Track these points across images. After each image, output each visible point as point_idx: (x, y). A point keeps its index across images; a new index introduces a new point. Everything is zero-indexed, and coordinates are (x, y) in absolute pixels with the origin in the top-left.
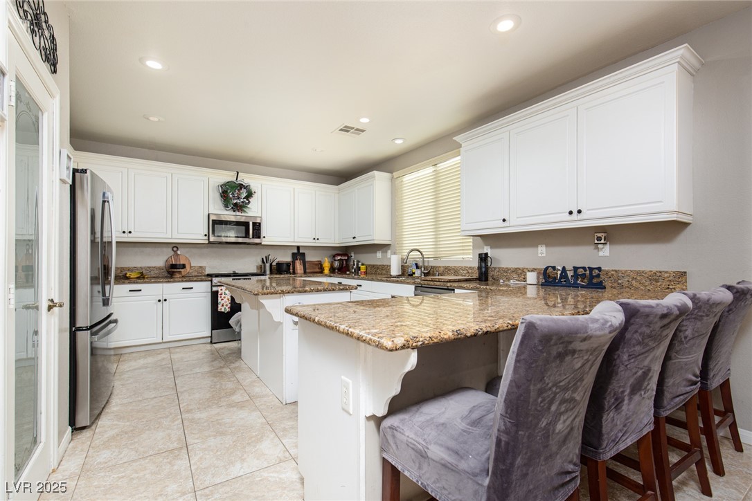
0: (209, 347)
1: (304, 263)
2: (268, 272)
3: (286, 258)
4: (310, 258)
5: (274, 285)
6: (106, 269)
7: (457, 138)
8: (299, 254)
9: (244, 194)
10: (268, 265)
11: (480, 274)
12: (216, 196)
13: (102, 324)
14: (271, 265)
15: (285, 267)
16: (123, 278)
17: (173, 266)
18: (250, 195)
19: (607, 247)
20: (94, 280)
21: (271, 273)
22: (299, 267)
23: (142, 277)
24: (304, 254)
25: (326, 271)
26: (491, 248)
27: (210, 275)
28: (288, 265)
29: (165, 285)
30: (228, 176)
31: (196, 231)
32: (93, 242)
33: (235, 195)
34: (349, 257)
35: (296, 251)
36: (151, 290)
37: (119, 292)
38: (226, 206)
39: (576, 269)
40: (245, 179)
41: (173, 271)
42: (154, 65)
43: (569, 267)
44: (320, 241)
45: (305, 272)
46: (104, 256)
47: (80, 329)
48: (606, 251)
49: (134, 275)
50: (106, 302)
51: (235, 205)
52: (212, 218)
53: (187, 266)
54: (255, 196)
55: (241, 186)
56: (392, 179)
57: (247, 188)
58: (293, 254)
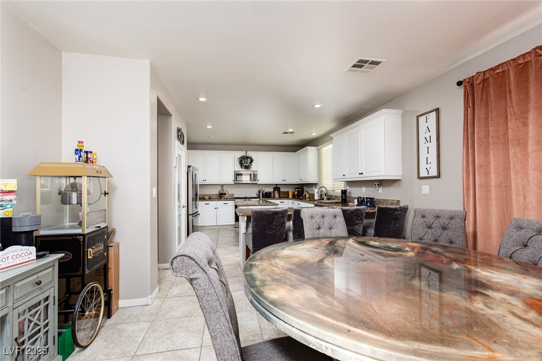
0: (234, 229)
1: (279, 192)
2: (261, 197)
3: (271, 190)
4: (282, 190)
5: (264, 203)
6: (196, 195)
7: (331, 135)
8: (277, 188)
9: (249, 161)
10: (261, 193)
11: (342, 199)
12: (237, 162)
13: (196, 214)
14: (262, 193)
15: (268, 195)
16: (203, 199)
17: (221, 194)
18: (252, 161)
19: (381, 188)
20: (193, 199)
21: (263, 197)
22: (277, 195)
23: (210, 199)
24: (279, 188)
25: (290, 197)
26: (350, 187)
27: (235, 198)
28: (270, 193)
29: (218, 202)
30: (243, 154)
31: (229, 179)
32: (193, 184)
33: (245, 162)
34: (303, 190)
35: (275, 186)
36: (213, 204)
37: (201, 204)
38: (242, 167)
39: (367, 198)
40: (250, 154)
41: (221, 196)
42: (209, 127)
43: (365, 197)
44: (286, 181)
45: (280, 197)
46: (195, 190)
47: (189, 215)
48: (381, 190)
49: (207, 198)
50: (196, 207)
51: (245, 166)
52: (236, 173)
53: (227, 194)
54: (254, 161)
55: (248, 157)
56: (318, 150)
57: (251, 158)
58: (274, 188)
